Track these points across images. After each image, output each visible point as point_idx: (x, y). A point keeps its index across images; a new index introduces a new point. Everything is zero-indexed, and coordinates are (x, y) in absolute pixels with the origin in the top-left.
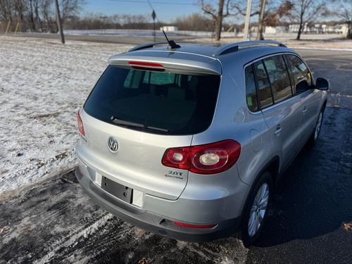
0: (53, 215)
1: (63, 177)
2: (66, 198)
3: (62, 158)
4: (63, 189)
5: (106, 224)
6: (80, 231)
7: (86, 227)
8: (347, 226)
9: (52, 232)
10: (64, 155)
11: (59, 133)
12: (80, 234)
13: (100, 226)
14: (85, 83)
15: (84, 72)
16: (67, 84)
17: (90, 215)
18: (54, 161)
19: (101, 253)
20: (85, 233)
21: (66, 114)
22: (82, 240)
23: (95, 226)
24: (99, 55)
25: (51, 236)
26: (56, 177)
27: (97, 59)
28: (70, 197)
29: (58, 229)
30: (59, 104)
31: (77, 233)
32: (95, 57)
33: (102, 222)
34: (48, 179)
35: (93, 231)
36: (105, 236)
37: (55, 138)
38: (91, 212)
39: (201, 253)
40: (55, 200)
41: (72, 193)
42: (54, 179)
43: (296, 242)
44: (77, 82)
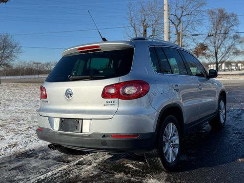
0: (14, 172)
1: (17, 156)
2: (22, 164)
3: (14, 147)
4: (19, 161)
5: (58, 173)
6: (38, 176)
7: (42, 175)
8: (240, 160)
9: (16, 179)
10: (15, 145)
11: (8, 134)
12: (38, 178)
13: (54, 173)
14: (25, 108)
15: (22, 101)
16: (8, 109)
17: (44, 170)
18: (7, 148)
20: (42, 177)
21: (11, 125)
22: (41, 180)
23: (50, 174)
24: (35, 90)
25: (15, 180)
26: (10, 156)
27: (33, 93)
28: (26, 164)
29: (20, 177)
31: (36, 177)
32: (31, 92)
33: (55, 172)
34: (4, 158)
35: (48, 176)
36: (58, 177)
37: (5, 137)
38: (45, 169)
40: (13, 166)
41: (26, 162)
42: (10, 157)
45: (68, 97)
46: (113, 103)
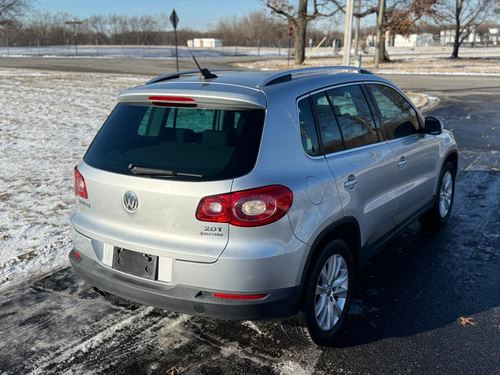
0: (30, 331)
1: (36, 284)
2: (45, 309)
3: (29, 259)
4: (39, 300)
5: (114, 336)
6: (76, 345)
7: (84, 340)
8: (464, 321)
9: (33, 349)
10: (32, 255)
11: (16, 223)
12: (76, 349)
13: (106, 337)
14: (49, 144)
15: (44, 126)
16: (15, 147)
17: (87, 327)
18: (15, 263)
19: (111, 366)
20: (83, 347)
21: (22, 196)
22: (81, 354)
23: (98, 338)
24: (69, 95)
25: (33, 352)
26: (23, 285)
27: (66, 102)
28: (52, 309)
29: (41, 344)
30: (6, 181)
31: (72, 347)
32: (63, 99)
33: (108, 333)
34: (11, 288)
35: (95, 344)
36: (113, 348)
37: (11, 232)
38: (89, 323)
39: (254, 359)
40: (28, 313)
41: (53, 303)
42: (22, 287)
43: (389, 340)
44: (33, 144)
45: (129, 208)
46: (217, 232)
